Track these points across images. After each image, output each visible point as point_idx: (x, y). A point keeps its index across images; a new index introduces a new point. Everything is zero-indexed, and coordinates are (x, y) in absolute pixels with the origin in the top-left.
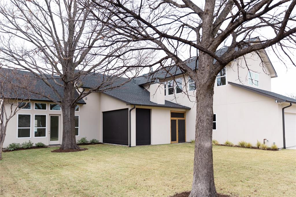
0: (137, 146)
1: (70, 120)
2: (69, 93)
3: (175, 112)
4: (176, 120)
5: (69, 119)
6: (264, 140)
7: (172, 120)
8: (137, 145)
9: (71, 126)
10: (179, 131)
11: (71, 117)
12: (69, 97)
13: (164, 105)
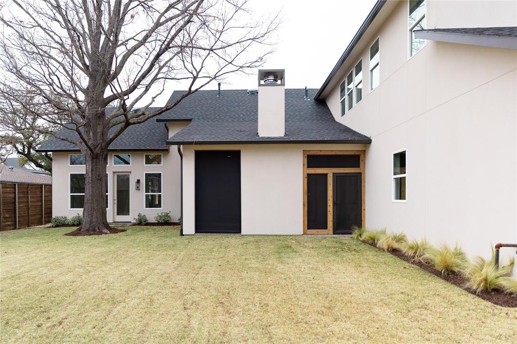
0: (197, 234)
1: (90, 181)
2: (91, 134)
3: (322, 153)
4: (326, 175)
5: (90, 179)
6: (499, 246)
7: (309, 176)
8: (196, 232)
9: (92, 192)
10: (334, 204)
11: (92, 174)
12: (91, 140)
13: (282, 138)
